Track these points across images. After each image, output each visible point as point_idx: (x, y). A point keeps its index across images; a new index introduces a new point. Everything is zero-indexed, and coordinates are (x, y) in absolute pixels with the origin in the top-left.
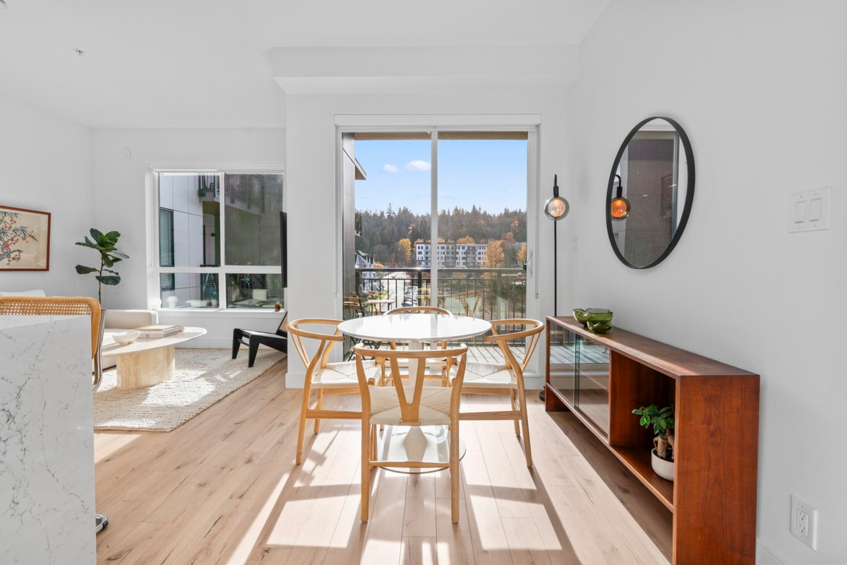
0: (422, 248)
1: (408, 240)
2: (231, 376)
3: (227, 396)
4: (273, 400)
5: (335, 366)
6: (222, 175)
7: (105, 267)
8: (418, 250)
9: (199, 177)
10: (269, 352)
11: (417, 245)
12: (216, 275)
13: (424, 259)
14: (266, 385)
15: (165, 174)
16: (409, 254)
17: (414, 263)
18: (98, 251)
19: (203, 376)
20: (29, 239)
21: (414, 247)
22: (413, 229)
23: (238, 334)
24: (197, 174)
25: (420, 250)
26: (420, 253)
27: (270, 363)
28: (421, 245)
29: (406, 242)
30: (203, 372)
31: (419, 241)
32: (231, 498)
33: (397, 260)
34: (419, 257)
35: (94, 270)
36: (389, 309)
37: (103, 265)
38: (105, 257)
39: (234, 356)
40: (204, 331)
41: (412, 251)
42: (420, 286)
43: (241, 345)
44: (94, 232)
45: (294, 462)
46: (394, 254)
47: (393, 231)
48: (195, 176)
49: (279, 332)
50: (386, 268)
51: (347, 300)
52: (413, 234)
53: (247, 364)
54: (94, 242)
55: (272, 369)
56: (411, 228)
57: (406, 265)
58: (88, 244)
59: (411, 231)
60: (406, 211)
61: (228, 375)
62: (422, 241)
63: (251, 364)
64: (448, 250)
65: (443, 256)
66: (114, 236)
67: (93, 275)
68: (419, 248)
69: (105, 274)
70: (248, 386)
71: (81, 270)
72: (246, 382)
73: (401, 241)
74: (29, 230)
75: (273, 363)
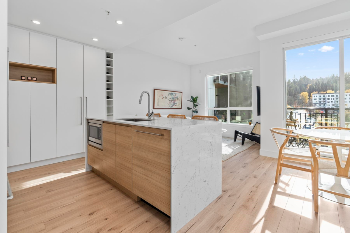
0: (317, 96)
1: (306, 93)
2: (237, 147)
3: (238, 154)
4: (256, 158)
5: (290, 148)
6: (228, 74)
7: (194, 108)
8: (313, 98)
9: (214, 77)
10: (248, 141)
11: (313, 95)
12: (226, 111)
13: (318, 102)
14: (251, 153)
15: (210, 77)
16: (307, 100)
17: (311, 104)
18: (193, 103)
19: (226, 146)
20: (178, 100)
21: (311, 96)
22: (310, 87)
23: (236, 133)
24: (213, 76)
25: (315, 98)
26: (315, 99)
27: (250, 145)
28: (315, 95)
29: (305, 94)
30: (227, 145)
31: (314, 93)
32: (253, 186)
33: (299, 104)
34: (314, 102)
35: (191, 109)
36: (316, 126)
37: (194, 107)
38: (194, 104)
39: (235, 141)
40: (226, 130)
41: (309, 99)
42: (326, 117)
43: (238, 136)
44: (192, 97)
45: (274, 182)
46: (297, 101)
47: (296, 89)
48: (213, 77)
49: (252, 133)
50: (292, 107)
51: (287, 122)
52: (310, 89)
53: (241, 144)
54: (192, 100)
55: (250, 148)
56: (308, 86)
57: (305, 106)
58: (191, 101)
59: (308, 88)
60: (304, 78)
61: (236, 147)
62: (316, 93)
63: (243, 144)
64: (337, 97)
65: (334, 101)
66: (197, 98)
67: (191, 110)
68: (314, 96)
69: (194, 110)
70: (244, 152)
71: (189, 109)
72: (243, 150)
73: (302, 93)
74: (178, 97)
75: (251, 145)
